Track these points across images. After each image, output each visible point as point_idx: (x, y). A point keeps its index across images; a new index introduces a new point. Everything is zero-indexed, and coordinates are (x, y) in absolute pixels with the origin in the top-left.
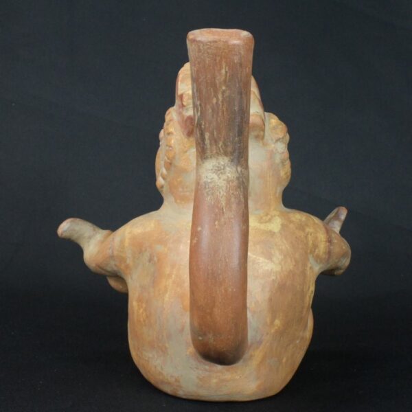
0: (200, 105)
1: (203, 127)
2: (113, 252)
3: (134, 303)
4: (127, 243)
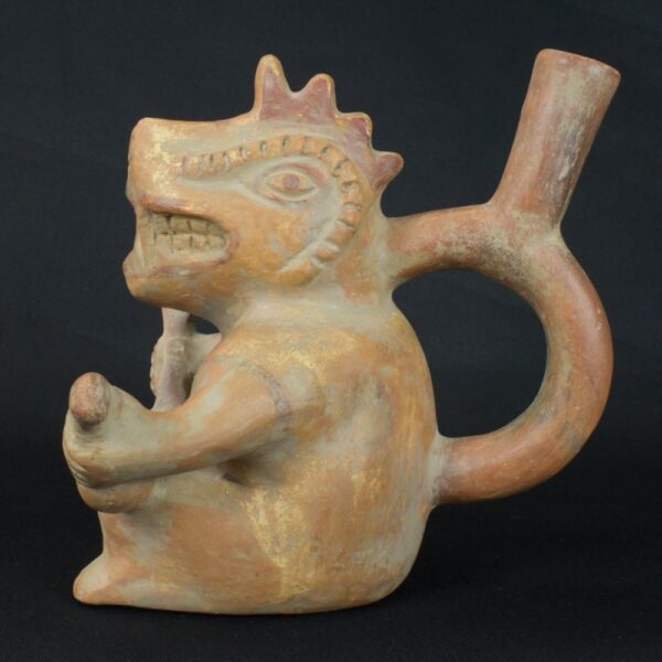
2: (289, 406)
3: (355, 477)
4: (322, 380)
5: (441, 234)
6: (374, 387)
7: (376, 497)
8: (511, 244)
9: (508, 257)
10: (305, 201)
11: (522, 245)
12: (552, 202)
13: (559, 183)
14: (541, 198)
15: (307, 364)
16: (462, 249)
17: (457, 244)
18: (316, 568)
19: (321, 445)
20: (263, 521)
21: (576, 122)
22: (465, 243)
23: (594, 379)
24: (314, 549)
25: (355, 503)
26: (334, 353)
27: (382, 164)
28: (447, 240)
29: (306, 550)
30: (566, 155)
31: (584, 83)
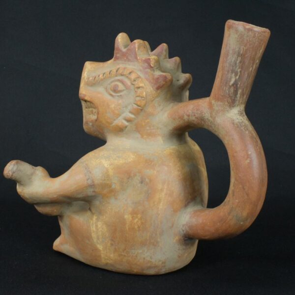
0: (240, 72)
1: (239, 86)
2: (93, 182)
3: (126, 217)
4: (111, 172)
5: (186, 111)
6: (139, 178)
7: (139, 227)
8: (211, 116)
9: (211, 123)
10: (121, 95)
11: (215, 118)
12: (228, 96)
13: (230, 87)
14: (222, 94)
15: (106, 165)
16: (194, 118)
17: (192, 116)
18: (114, 253)
19: (112, 201)
20: (94, 229)
21: (236, 56)
22: (195, 115)
23: (245, 187)
24: (112, 245)
25: (127, 228)
26: (121, 162)
27: (158, 79)
28: (188, 114)
29: (109, 244)
30: (232, 73)
31: (236, 36)
